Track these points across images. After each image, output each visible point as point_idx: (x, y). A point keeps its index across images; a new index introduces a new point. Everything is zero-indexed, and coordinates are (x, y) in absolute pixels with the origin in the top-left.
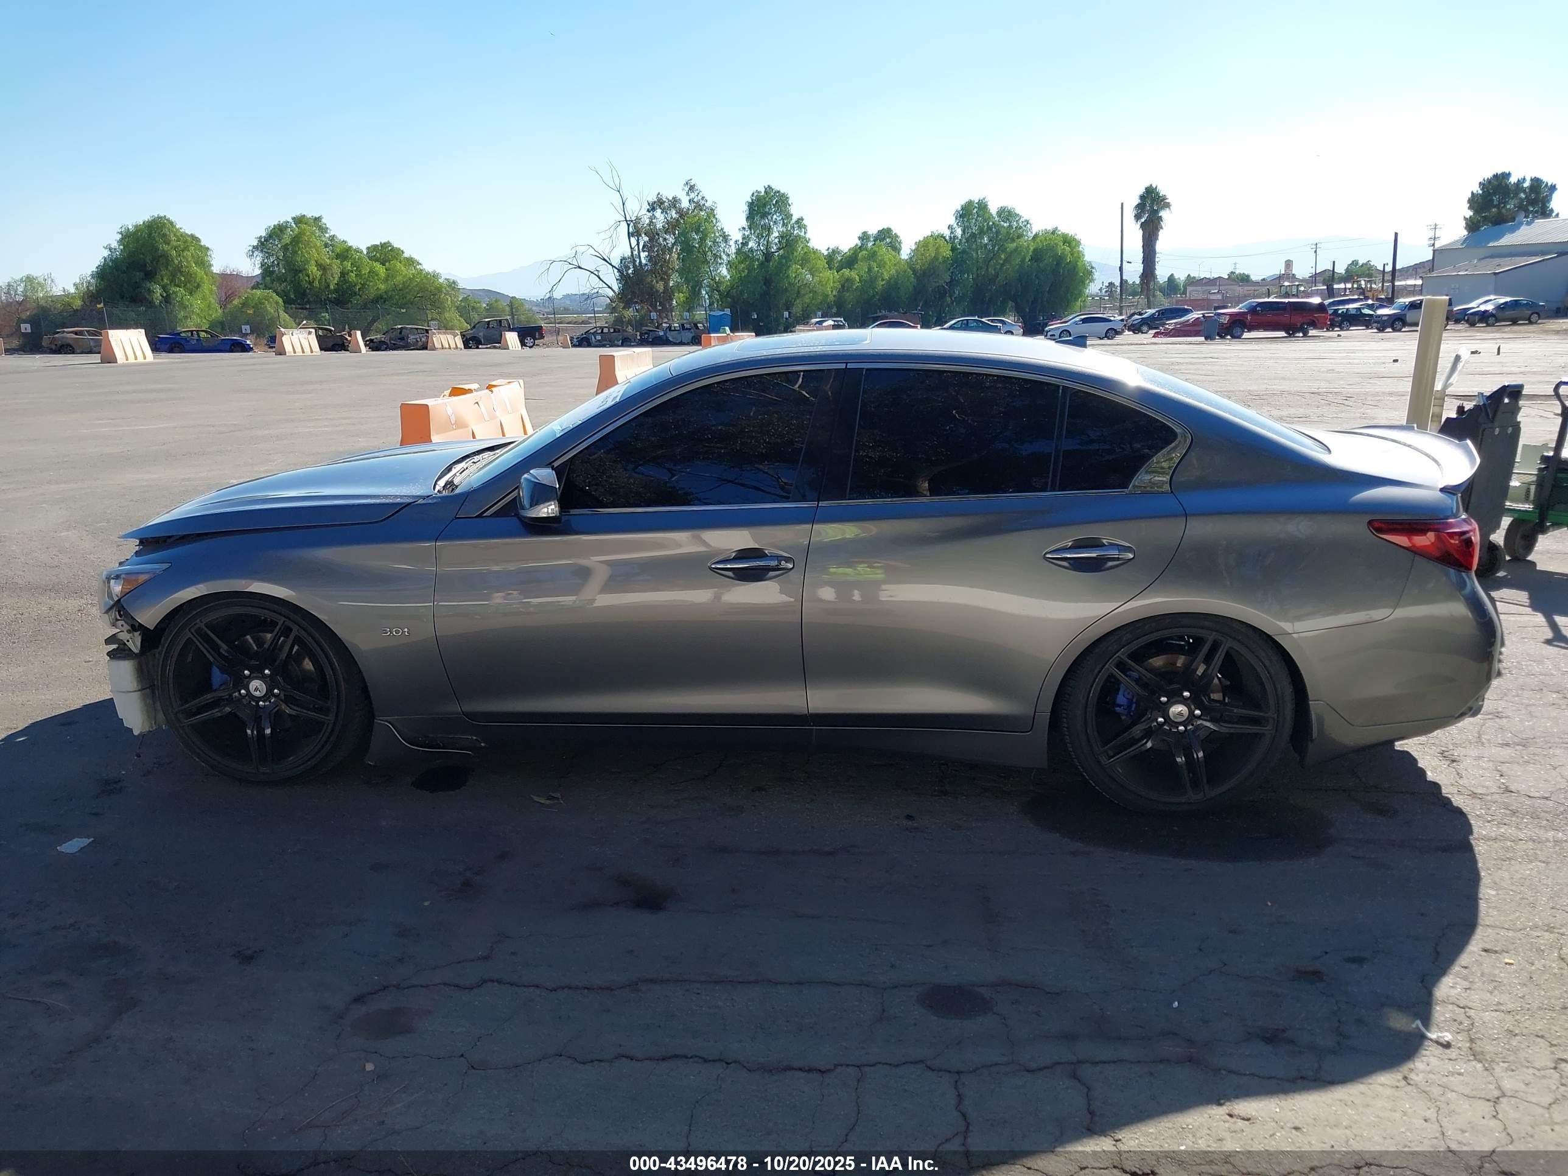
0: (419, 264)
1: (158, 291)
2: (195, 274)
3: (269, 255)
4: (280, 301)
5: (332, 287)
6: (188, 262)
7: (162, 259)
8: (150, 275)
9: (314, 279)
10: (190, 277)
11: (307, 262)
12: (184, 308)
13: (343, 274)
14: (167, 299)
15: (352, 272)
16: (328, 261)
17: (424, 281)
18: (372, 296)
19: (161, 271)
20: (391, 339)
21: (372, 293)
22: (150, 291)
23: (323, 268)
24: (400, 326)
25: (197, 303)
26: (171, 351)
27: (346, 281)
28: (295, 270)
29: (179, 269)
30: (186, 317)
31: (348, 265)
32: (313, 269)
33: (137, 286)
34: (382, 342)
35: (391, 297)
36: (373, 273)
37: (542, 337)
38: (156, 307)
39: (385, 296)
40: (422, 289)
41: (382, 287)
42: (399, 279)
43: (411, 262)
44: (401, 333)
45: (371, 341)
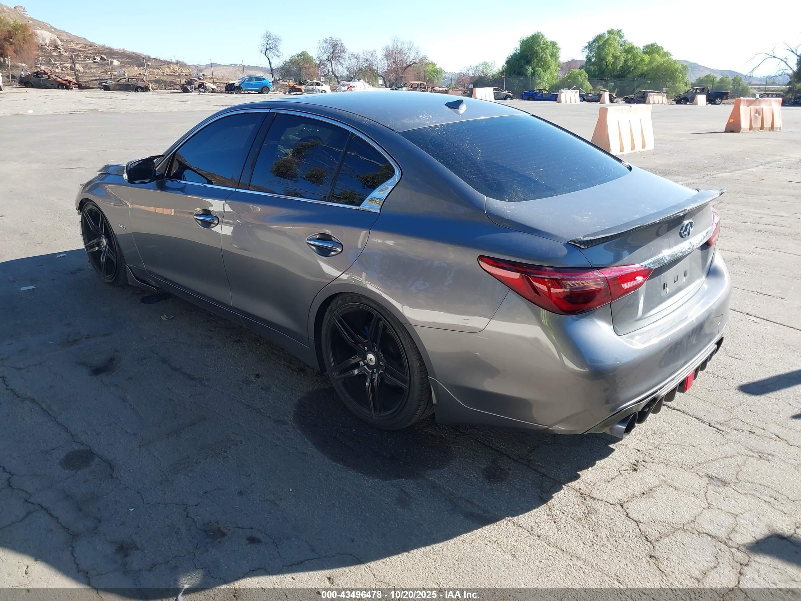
0: (671, 55)
1: (530, 69)
2: (549, 61)
3: (591, 51)
4: (587, 75)
5: (618, 68)
6: (546, 55)
7: (535, 54)
8: (528, 62)
9: (609, 64)
10: (546, 62)
11: (608, 54)
12: (540, 78)
13: (626, 61)
14: (533, 74)
15: (631, 60)
16: (619, 54)
17: (669, 65)
18: (639, 74)
19: (534, 60)
20: (637, 97)
21: (639, 72)
22: (526, 70)
23: (615, 57)
24: (643, 91)
25: (547, 76)
26: (528, 100)
27: (627, 65)
28: (601, 58)
29: (541, 59)
30: (540, 83)
31: (629, 56)
32: (610, 59)
33: (522, 67)
34: (632, 99)
35: (648, 74)
36: (642, 60)
37: (727, 98)
38: (527, 77)
39: (646, 74)
40: (666, 69)
41: (645, 68)
42: (655, 64)
43: (666, 54)
44: (644, 94)
45: (627, 98)
